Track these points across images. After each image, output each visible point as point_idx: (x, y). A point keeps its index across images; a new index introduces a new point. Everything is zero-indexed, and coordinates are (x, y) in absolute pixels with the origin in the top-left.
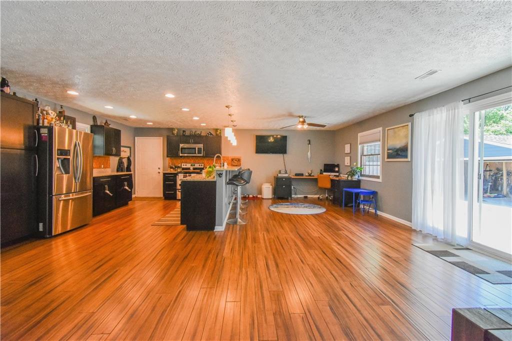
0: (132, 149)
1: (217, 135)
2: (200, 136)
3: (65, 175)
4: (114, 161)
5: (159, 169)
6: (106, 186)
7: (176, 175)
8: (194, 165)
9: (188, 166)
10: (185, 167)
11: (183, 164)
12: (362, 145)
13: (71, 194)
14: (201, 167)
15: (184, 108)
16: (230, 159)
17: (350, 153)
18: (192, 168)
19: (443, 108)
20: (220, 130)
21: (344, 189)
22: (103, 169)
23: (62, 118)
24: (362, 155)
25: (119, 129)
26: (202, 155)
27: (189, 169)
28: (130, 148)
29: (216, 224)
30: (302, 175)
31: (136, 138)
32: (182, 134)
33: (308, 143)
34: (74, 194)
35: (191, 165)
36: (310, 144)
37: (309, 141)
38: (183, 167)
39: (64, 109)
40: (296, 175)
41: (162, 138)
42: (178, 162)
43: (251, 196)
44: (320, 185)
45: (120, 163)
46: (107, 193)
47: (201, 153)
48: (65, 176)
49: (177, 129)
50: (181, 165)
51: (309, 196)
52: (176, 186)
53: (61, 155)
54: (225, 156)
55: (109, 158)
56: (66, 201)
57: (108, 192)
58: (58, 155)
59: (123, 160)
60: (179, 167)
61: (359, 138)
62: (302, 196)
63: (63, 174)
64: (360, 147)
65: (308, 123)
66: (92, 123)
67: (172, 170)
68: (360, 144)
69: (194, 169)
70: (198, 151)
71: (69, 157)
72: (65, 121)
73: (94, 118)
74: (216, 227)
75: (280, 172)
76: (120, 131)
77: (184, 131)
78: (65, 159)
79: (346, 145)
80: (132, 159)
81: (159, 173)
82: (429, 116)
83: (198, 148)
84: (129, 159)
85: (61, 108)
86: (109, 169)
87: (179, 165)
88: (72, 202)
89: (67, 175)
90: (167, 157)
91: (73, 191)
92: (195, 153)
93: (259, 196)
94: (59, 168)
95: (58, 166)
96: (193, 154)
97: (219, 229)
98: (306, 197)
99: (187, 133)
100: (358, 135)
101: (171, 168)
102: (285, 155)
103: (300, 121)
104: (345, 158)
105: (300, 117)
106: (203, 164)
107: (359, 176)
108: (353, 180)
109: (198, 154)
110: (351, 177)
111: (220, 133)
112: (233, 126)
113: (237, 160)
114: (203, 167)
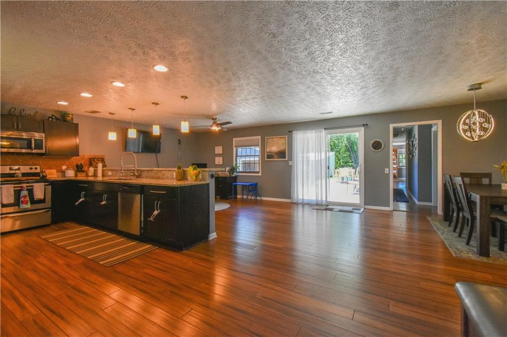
1: (66, 120)
14: (34, 171)
17: (223, 154)
18: (18, 174)
19: (313, 131)
21: (233, 184)
24: (237, 156)
26: (43, 151)
29: (210, 231)
33: (178, 142)
35: (11, 169)
37: (179, 140)
61: (234, 142)
64: (235, 149)
68: (235, 147)
69: (24, 175)
70: (35, 143)
74: (210, 235)
79: (215, 147)
82: (304, 133)
83: (35, 139)
92: (29, 148)
96: (24, 148)
100: (233, 140)
102: (158, 154)
103: (214, 123)
104: (216, 158)
105: (213, 119)
106: (38, 167)
107: (237, 172)
108: (233, 176)
109: (35, 149)
110: (232, 174)
111: (72, 119)
112: (110, 113)
113: (101, 160)
114: (38, 170)
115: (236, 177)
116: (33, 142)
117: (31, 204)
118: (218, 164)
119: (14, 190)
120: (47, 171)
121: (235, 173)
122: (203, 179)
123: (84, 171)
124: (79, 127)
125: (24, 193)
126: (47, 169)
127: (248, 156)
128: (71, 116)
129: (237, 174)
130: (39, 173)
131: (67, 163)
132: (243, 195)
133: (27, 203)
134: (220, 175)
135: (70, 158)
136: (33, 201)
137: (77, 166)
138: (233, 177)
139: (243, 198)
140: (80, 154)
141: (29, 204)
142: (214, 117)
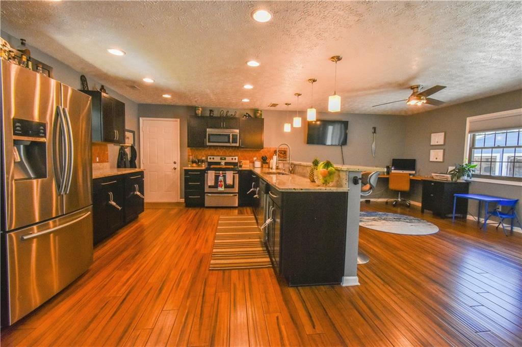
0: (136, 134)
1: (256, 117)
2: (233, 118)
3: (35, 181)
4: (113, 150)
5: (175, 163)
6: (111, 194)
7: (203, 172)
8: (225, 159)
9: (217, 159)
10: (212, 161)
11: (209, 157)
12: (472, 134)
13: (51, 222)
14: (234, 161)
16: (272, 150)
17: (444, 145)
18: (223, 162)
20: (261, 111)
21: (455, 195)
22: (98, 164)
23: (24, 59)
24: (473, 147)
25: (123, 101)
26: (238, 145)
27: (219, 163)
28: (133, 132)
29: (346, 272)
31: (140, 119)
32: (209, 115)
33: (373, 131)
34: (57, 219)
35: (221, 159)
36: (375, 132)
37: (375, 128)
38: (209, 160)
41: (179, 120)
42: (202, 155)
44: (392, 186)
45: (122, 154)
46: (111, 205)
47: (237, 143)
48: (36, 184)
49: (201, 108)
50: (207, 159)
51: (372, 200)
52: (204, 189)
53: (25, 133)
55: (106, 146)
56: (43, 239)
57: (114, 203)
58: (15, 134)
59: (126, 150)
60: (203, 161)
61: (468, 124)
63: (30, 178)
64: (468, 137)
66: (80, 87)
67: (194, 165)
68: (470, 132)
69: (226, 164)
70: (232, 138)
71: (42, 140)
72: (30, 63)
73: (83, 79)
74: (345, 278)
76: (124, 104)
77: (211, 111)
78: (33, 143)
79: (432, 134)
80: (136, 147)
81: (175, 169)
83: (233, 135)
84: (132, 148)
85: (23, 44)
86: (106, 163)
87: (204, 158)
88: (54, 237)
89: (40, 180)
90: (188, 147)
91: (54, 215)
92: (229, 142)
94: (20, 164)
95: (18, 159)
96: (226, 142)
97: (351, 281)
99: (216, 114)
100: (466, 120)
101: (193, 162)
102: (344, 147)
103: (413, 94)
104: (431, 151)
105: (412, 88)
106: (237, 158)
107: (468, 176)
108: (459, 181)
109: (232, 143)
110: (458, 178)
111: (261, 115)
112: (286, 104)
113: (283, 152)
114: (237, 161)
115: (467, 184)
116: (231, 137)
117: (225, 188)
118: (435, 160)
119: (215, 175)
120: (243, 161)
121: (466, 178)
122: (339, 185)
123: (267, 163)
124: (265, 121)
125: (221, 178)
126: (243, 160)
127: (499, 147)
128: (260, 112)
129: (469, 179)
130: (237, 163)
131: (257, 154)
132: (479, 216)
133: (221, 187)
134: (435, 178)
135: (260, 151)
136: (226, 186)
137: (263, 158)
138: (461, 183)
139: (479, 222)
140: (264, 146)
141: (223, 187)
142: (414, 83)
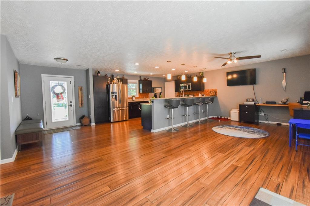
4: (151, 95)
8: (189, 96)
13: (117, 108)
15: (156, 66)
16: (209, 91)
22: (145, 99)
25: (151, 80)
26: (191, 90)
28: (162, 88)
29: (152, 128)
30: (275, 103)
31: (165, 83)
37: (284, 69)
39: (124, 76)
40: (267, 103)
43: (223, 117)
45: (155, 96)
51: (283, 124)
54: (206, 89)
58: (112, 94)
59: (157, 94)
62: (275, 123)
65: (237, 57)
66: (139, 79)
71: (116, 94)
73: (140, 77)
74: (152, 130)
75: (247, 100)
76: (151, 81)
84: (160, 94)
86: (148, 98)
90: (175, 91)
93: (229, 118)
98: (279, 125)
102: (255, 86)
109: (188, 89)
